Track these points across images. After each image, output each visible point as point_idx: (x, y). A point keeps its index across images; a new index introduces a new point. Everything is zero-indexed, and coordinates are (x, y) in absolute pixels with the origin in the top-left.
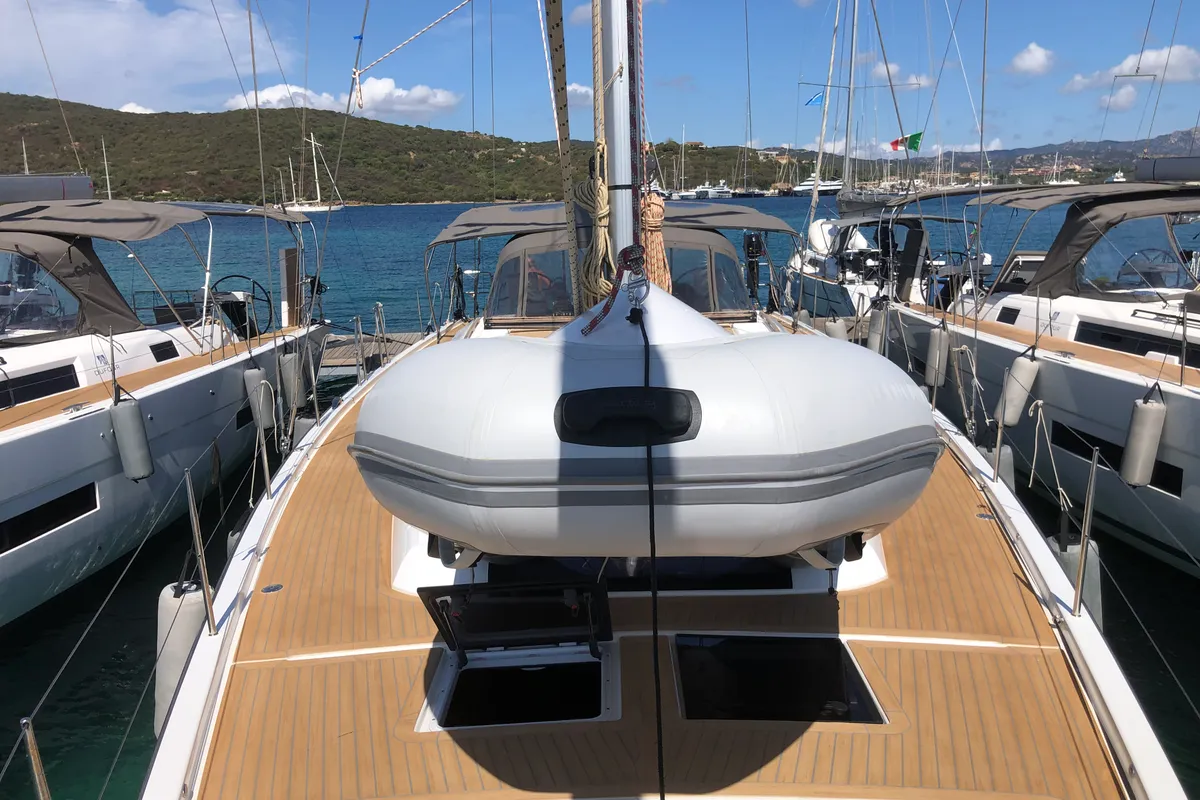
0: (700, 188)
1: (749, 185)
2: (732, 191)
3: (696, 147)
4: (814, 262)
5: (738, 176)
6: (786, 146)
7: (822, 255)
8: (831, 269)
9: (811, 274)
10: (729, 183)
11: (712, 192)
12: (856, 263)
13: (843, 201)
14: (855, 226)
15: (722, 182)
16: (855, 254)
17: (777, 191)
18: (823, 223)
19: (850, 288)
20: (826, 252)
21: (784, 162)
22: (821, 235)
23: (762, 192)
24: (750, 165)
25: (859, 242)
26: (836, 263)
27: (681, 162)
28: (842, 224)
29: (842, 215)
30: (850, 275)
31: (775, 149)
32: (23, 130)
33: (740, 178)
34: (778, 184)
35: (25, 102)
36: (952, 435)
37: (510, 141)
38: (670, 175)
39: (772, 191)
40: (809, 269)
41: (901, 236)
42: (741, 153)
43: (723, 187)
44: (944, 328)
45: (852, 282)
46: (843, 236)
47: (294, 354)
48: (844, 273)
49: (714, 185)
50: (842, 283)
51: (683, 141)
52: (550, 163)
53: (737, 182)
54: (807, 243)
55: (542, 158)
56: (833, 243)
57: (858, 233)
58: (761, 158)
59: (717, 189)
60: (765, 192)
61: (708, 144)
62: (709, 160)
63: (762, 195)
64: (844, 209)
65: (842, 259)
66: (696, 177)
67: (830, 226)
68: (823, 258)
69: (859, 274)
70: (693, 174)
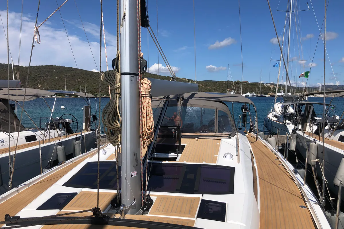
0: (246, 94)
1: (261, 93)
2: (256, 95)
3: (246, 82)
4: (276, 116)
5: (258, 91)
6: (273, 83)
7: (278, 114)
8: (281, 119)
9: (275, 120)
10: (255, 93)
11: (250, 95)
12: (290, 117)
13: (286, 97)
14: (289, 105)
15: (253, 92)
16: (290, 114)
17: (270, 95)
18: (279, 104)
19: (288, 126)
20: (279, 113)
21: (272, 87)
22: (278, 107)
23: (265, 95)
24: (262, 88)
25: (291, 110)
26: (283, 117)
27: (241, 87)
28: (286, 104)
29: (285, 101)
30: (288, 121)
31: (269, 84)
32: (67, 76)
33: (259, 91)
34: (270, 94)
35: (68, 69)
36: (312, 203)
37: (192, 81)
38: (238, 90)
39: (268, 95)
40: (274, 119)
41: (303, 109)
42: (259, 84)
43: (254, 94)
44: (315, 143)
45: (288, 124)
46: (285, 108)
47: (79, 141)
48: (286, 120)
49: (251, 93)
50: (285, 124)
51: (242, 81)
52: (203, 86)
53: (258, 92)
54: (274, 110)
55: (201, 85)
56: (282, 110)
57: (291, 107)
58: (265, 86)
59: (252, 94)
60: (266, 95)
61: (249, 82)
62: (250, 86)
63: (266, 96)
64: (286, 99)
65: (285, 116)
66: (245, 91)
67: (281, 105)
68: (279, 115)
69: (291, 121)
70: (245, 90)
